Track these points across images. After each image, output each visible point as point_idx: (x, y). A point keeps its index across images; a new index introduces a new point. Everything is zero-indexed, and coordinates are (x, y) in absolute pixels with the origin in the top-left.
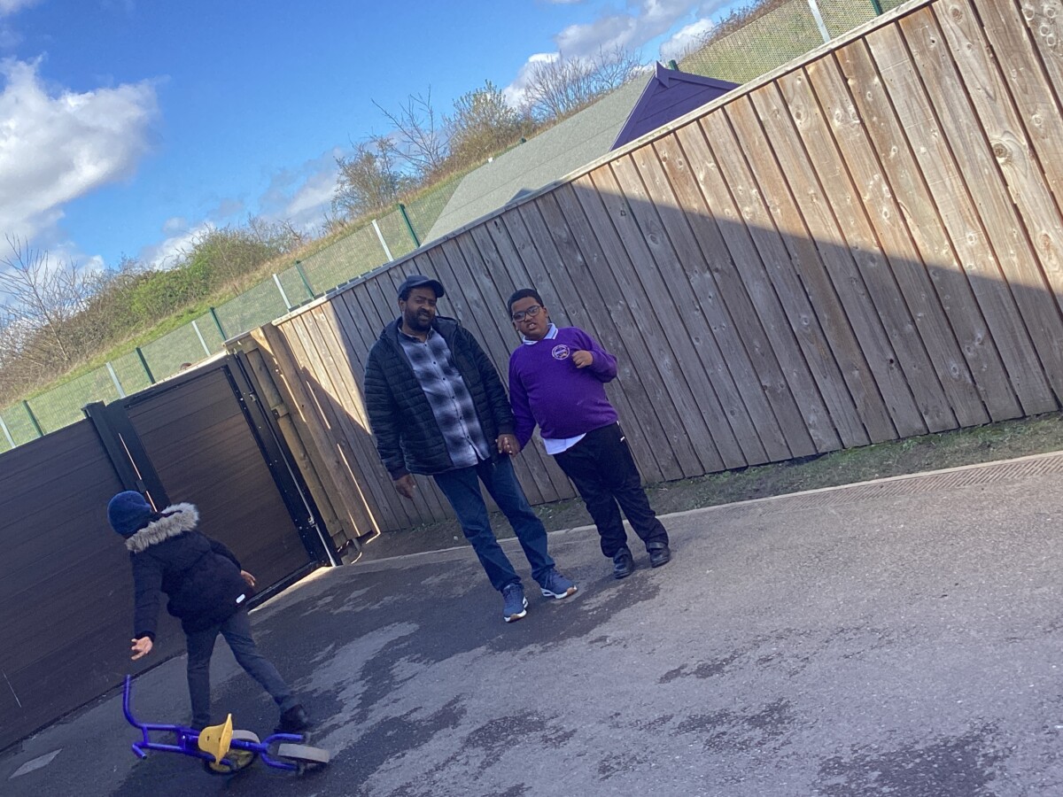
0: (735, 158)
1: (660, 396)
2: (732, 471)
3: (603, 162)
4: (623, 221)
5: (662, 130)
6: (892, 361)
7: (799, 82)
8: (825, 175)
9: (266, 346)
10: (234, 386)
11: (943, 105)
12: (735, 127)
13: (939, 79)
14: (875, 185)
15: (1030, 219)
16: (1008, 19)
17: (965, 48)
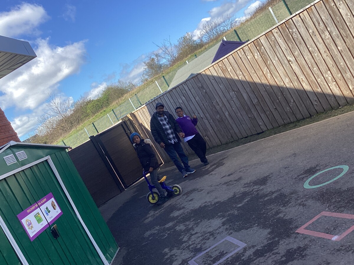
0: (236, 66)
1: (227, 121)
2: (245, 138)
3: (207, 68)
4: (213, 81)
5: (219, 60)
6: (275, 109)
7: (247, 48)
8: (255, 68)
9: (131, 118)
10: (124, 129)
11: (277, 52)
12: (235, 58)
13: (275, 47)
14: (266, 70)
15: (298, 75)
16: (287, 33)
17: (280, 40)
